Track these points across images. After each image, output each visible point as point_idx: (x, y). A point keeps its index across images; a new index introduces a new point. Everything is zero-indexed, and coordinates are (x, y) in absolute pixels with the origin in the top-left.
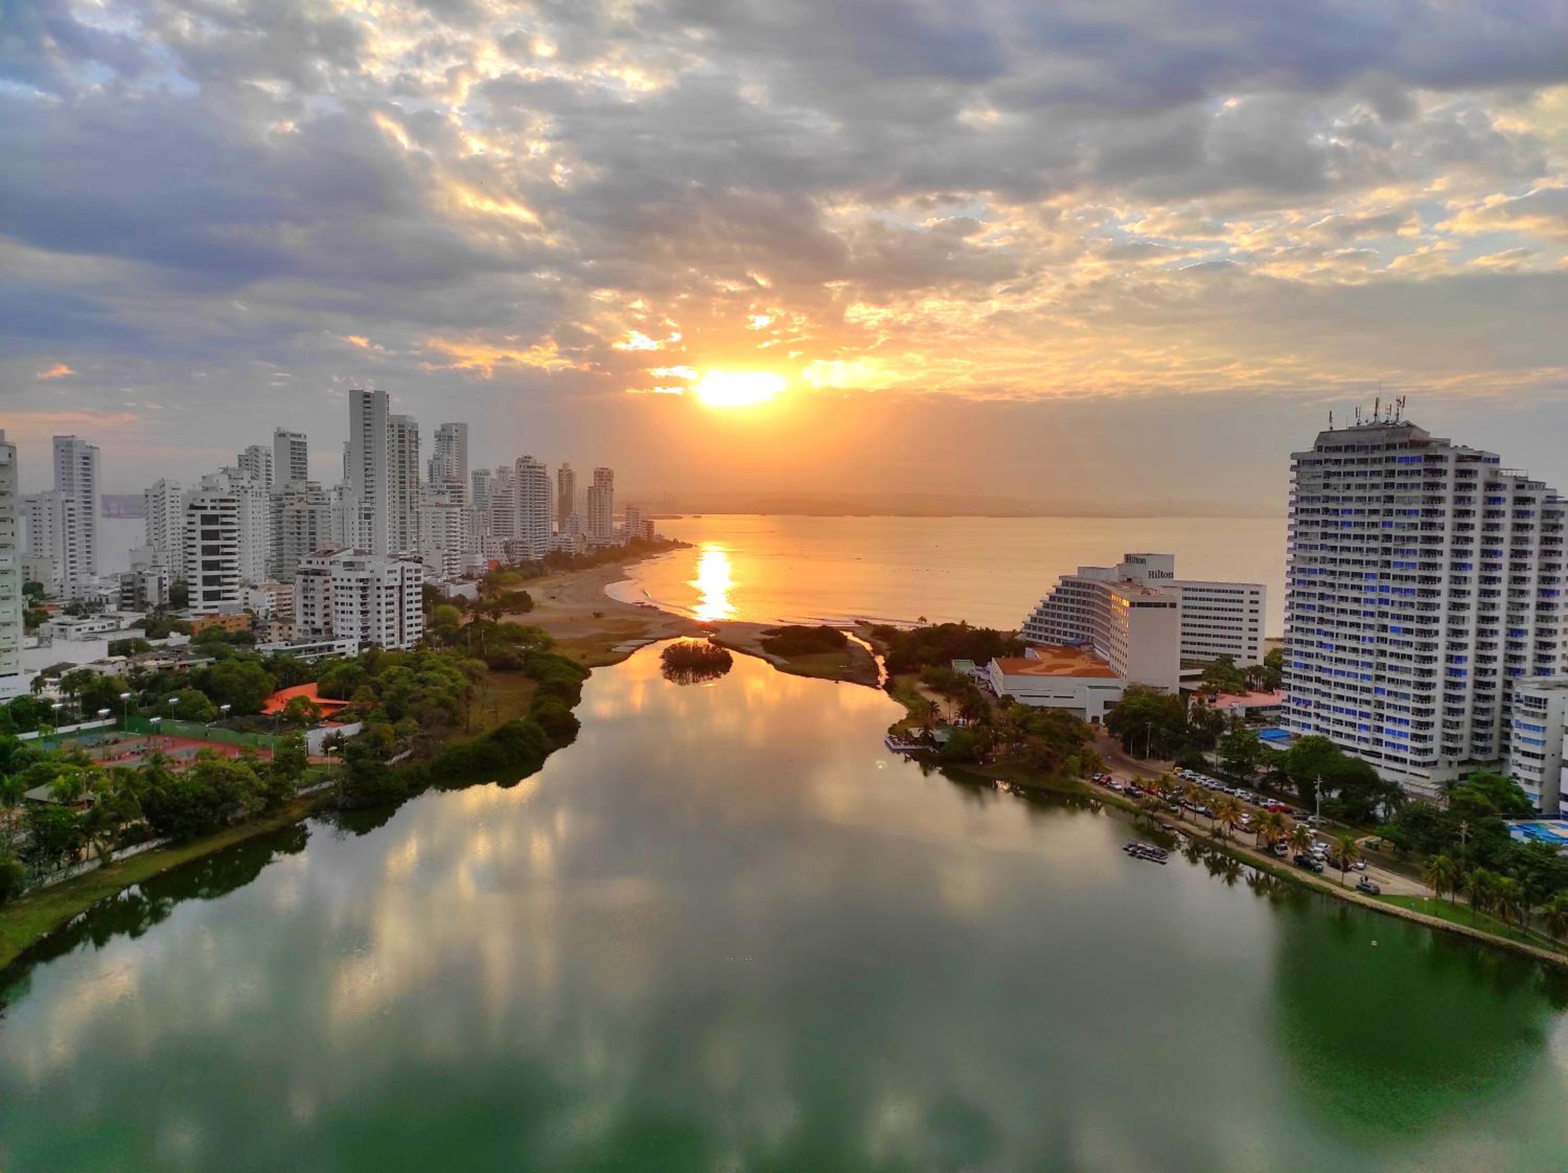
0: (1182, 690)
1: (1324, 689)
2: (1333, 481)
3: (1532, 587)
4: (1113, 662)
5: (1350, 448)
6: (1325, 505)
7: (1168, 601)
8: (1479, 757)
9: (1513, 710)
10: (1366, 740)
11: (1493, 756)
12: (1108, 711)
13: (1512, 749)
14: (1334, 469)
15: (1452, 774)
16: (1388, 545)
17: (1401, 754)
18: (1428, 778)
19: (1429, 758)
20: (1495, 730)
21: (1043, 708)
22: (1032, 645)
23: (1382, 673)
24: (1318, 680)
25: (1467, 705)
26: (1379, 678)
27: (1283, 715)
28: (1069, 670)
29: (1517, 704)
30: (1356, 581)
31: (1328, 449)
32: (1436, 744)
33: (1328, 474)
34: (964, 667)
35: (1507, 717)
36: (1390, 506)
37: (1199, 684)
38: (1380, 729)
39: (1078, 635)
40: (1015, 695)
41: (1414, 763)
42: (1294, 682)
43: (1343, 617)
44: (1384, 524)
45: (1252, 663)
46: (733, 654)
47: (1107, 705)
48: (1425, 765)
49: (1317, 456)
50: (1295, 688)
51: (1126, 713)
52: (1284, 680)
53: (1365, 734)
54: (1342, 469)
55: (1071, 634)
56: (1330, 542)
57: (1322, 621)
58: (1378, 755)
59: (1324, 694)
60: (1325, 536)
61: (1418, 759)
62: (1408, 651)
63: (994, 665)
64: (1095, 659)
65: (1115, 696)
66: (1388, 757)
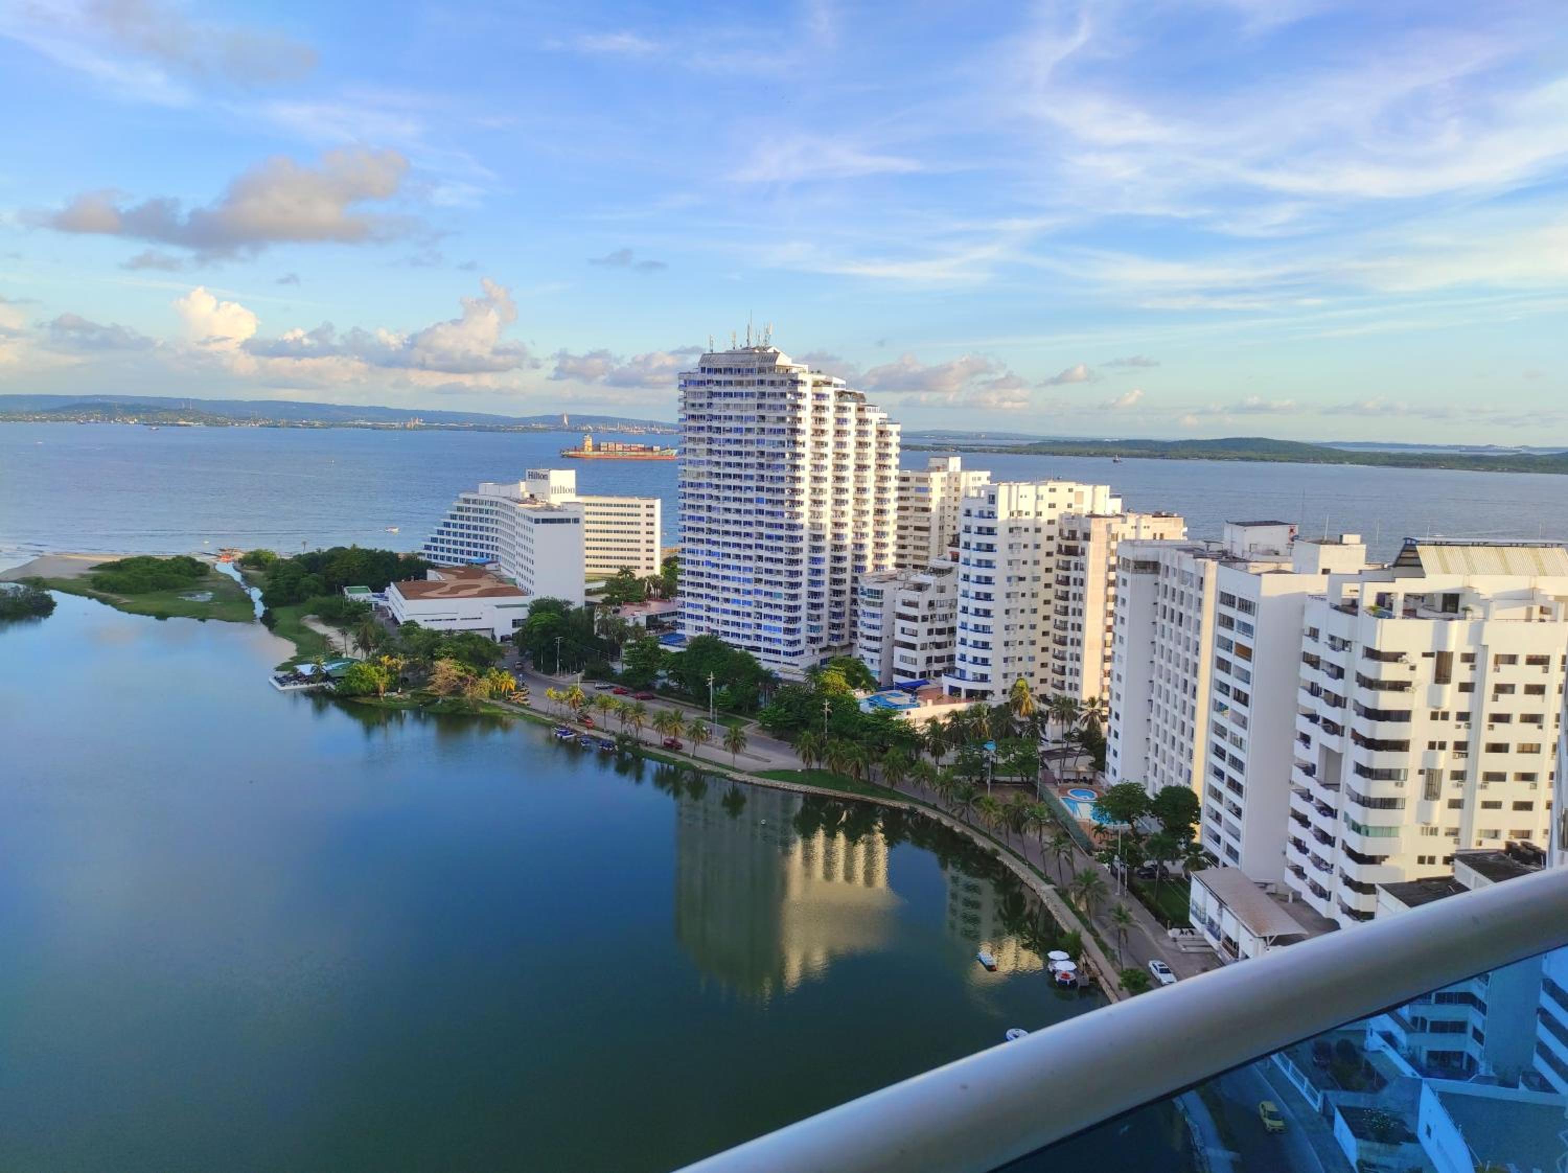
0: (587, 603)
1: (713, 593)
2: (715, 400)
3: (870, 496)
4: (519, 580)
5: (729, 370)
6: (709, 423)
7: (571, 516)
8: (835, 644)
9: (859, 602)
10: (748, 637)
11: (845, 642)
12: (516, 630)
13: (859, 635)
14: (716, 389)
15: (816, 659)
16: (763, 460)
17: (777, 647)
18: (797, 665)
19: (797, 648)
20: (846, 620)
21: (450, 632)
22: (433, 567)
23: (760, 576)
24: (709, 586)
25: (825, 600)
26: (759, 581)
27: (679, 621)
28: (475, 591)
29: (862, 597)
30: (737, 494)
31: (710, 370)
32: (803, 636)
33: (712, 395)
34: (360, 595)
35: (854, 607)
36: (762, 425)
37: (603, 596)
38: (759, 626)
39: (482, 555)
40: (419, 620)
41: (786, 654)
42: (688, 589)
43: (727, 527)
44: (759, 442)
45: (650, 573)
46: (55, 595)
47: (515, 623)
48: (795, 654)
49: (700, 377)
50: (689, 594)
51: (535, 630)
52: (679, 588)
53: (747, 631)
54: (723, 390)
55: (476, 554)
56: (715, 458)
57: (710, 531)
58: (758, 649)
59: (713, 598)
60: (710, 451)
61: (790, 649)
62: (779, 555)
63: (392, 591)
64: (501, 579)
65: (522, 614)
66: (767, 651)
